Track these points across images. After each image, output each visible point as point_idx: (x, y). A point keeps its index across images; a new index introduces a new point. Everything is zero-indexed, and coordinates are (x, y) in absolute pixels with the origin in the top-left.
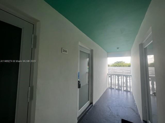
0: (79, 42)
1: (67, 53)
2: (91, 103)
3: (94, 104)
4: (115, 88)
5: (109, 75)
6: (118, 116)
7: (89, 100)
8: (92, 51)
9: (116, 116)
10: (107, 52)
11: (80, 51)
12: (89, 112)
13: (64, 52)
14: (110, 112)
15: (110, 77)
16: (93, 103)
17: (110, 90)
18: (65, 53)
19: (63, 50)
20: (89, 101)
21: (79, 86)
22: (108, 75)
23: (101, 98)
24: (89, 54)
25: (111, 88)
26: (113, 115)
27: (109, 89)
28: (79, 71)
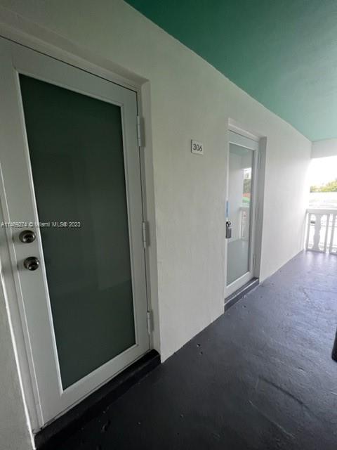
0: (229, 119)
1: (202, 153)
2: (255, 278)
3: (261, 280)
4: (327, 252)
5: (310, 214)
6: (330, 311)
7: (248, 270)
8: (262, 141)
9: (324, 310)
10: (313, 142)
11: (230, 144)
12: (249, 293)
13: (196, 152)
14: (307, 300)
15: (313, 222)
16: (258, 278)
17: (310, 255)
18: (199, 152)
19: (193, 147)
20: (248, 273)
21: (228, 235)
22: (306, 212)
23: (280, 270)
24: (253, 151)
25: (315, 251)
26: (314, 307)
27: (306, 253)
28: (227, 199)
